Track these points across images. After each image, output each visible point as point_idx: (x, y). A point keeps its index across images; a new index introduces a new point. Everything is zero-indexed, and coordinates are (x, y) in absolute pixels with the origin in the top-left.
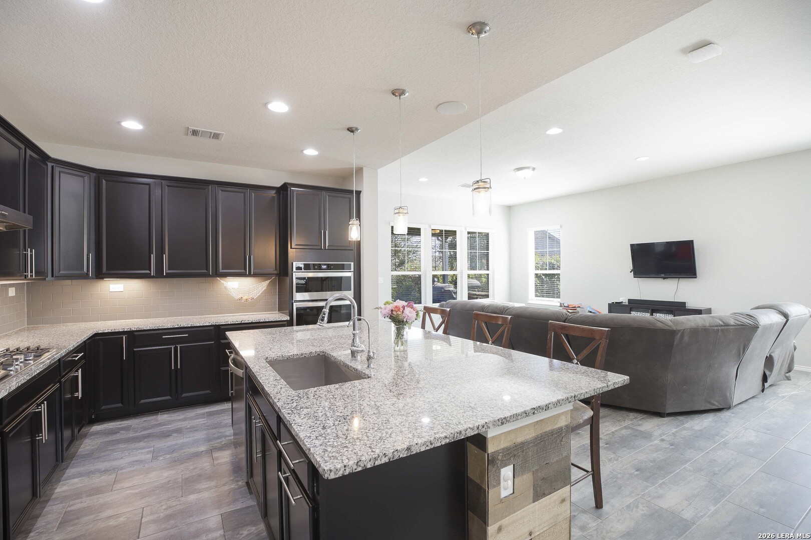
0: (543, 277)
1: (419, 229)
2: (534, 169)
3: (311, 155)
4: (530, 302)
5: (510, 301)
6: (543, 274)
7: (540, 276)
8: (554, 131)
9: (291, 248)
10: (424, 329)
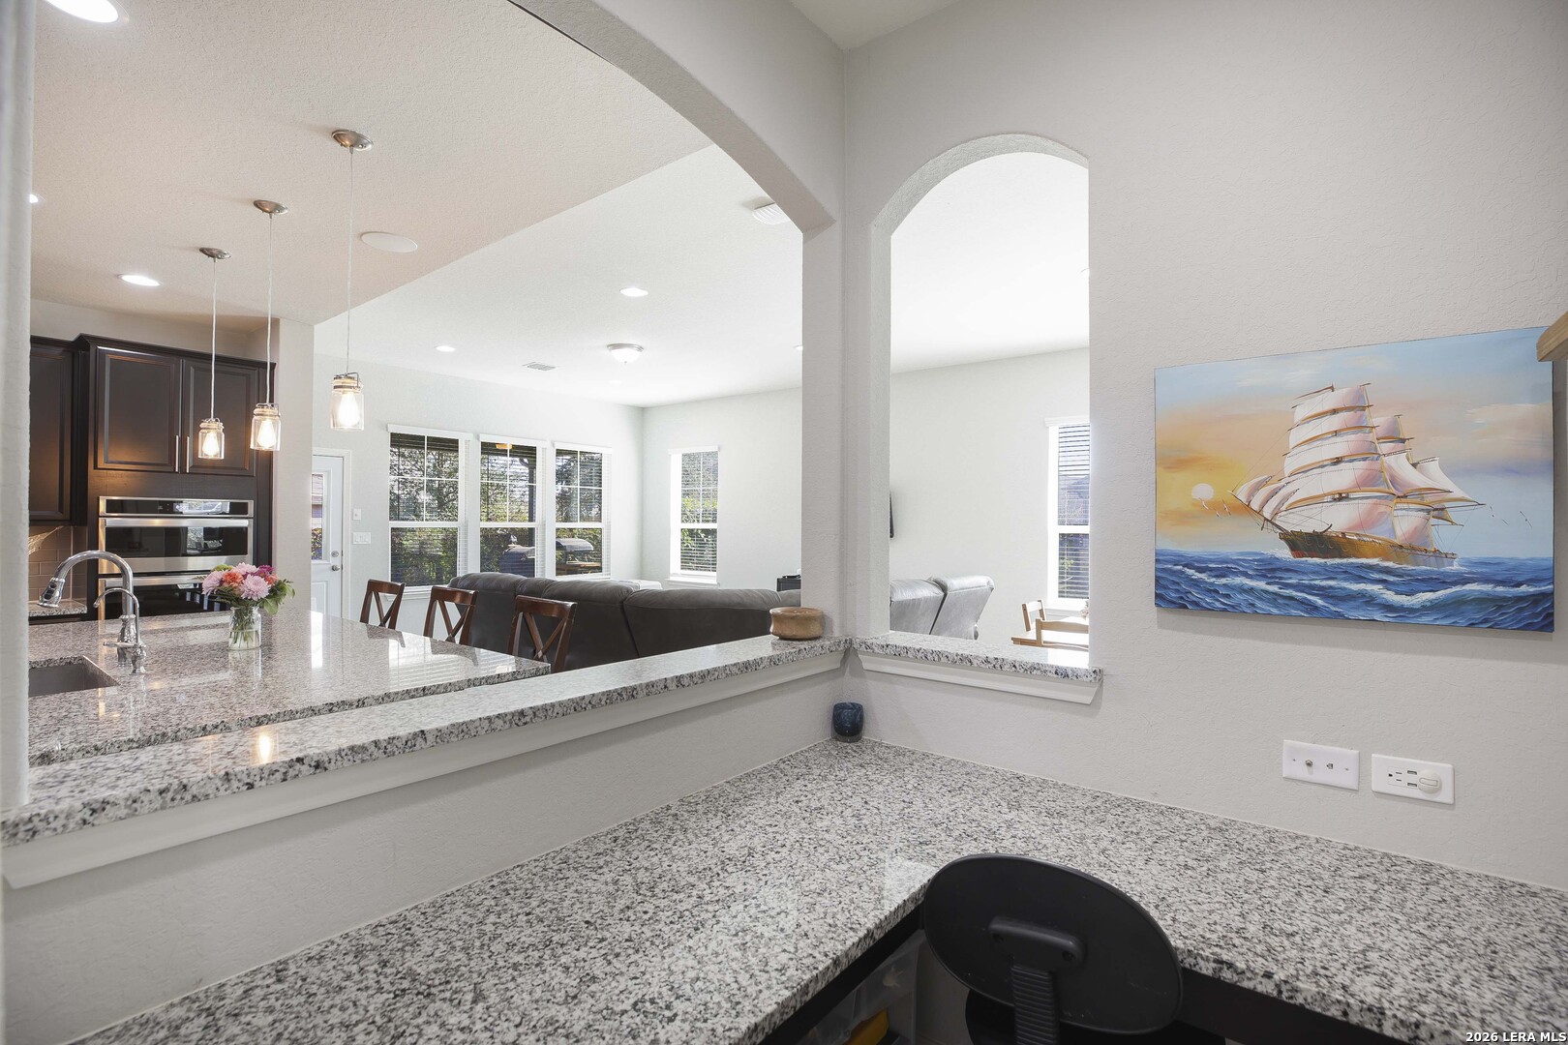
0: (703, 535)
1: (456, 442)
2: (640, 349)
3: (142, 286)
4: (672, 578)
5: (642, 577)
6: (703, 531)
7: (697, 534)
8: (633, 292)
9: (96, 467)
10: (367, 622)
